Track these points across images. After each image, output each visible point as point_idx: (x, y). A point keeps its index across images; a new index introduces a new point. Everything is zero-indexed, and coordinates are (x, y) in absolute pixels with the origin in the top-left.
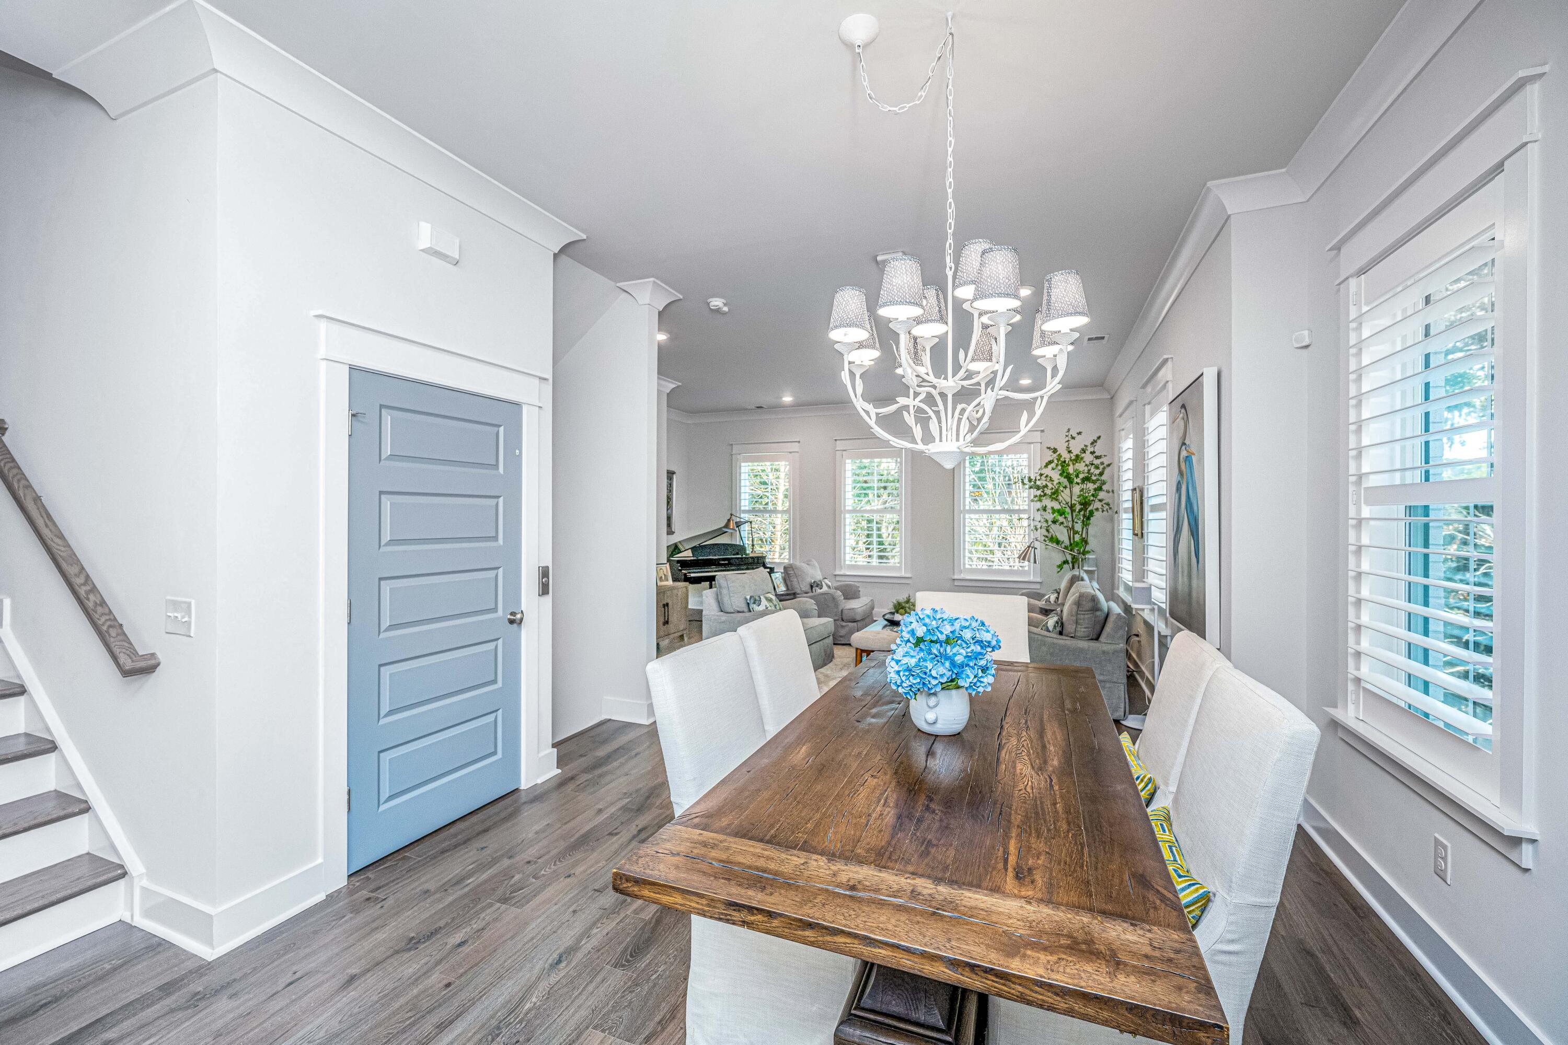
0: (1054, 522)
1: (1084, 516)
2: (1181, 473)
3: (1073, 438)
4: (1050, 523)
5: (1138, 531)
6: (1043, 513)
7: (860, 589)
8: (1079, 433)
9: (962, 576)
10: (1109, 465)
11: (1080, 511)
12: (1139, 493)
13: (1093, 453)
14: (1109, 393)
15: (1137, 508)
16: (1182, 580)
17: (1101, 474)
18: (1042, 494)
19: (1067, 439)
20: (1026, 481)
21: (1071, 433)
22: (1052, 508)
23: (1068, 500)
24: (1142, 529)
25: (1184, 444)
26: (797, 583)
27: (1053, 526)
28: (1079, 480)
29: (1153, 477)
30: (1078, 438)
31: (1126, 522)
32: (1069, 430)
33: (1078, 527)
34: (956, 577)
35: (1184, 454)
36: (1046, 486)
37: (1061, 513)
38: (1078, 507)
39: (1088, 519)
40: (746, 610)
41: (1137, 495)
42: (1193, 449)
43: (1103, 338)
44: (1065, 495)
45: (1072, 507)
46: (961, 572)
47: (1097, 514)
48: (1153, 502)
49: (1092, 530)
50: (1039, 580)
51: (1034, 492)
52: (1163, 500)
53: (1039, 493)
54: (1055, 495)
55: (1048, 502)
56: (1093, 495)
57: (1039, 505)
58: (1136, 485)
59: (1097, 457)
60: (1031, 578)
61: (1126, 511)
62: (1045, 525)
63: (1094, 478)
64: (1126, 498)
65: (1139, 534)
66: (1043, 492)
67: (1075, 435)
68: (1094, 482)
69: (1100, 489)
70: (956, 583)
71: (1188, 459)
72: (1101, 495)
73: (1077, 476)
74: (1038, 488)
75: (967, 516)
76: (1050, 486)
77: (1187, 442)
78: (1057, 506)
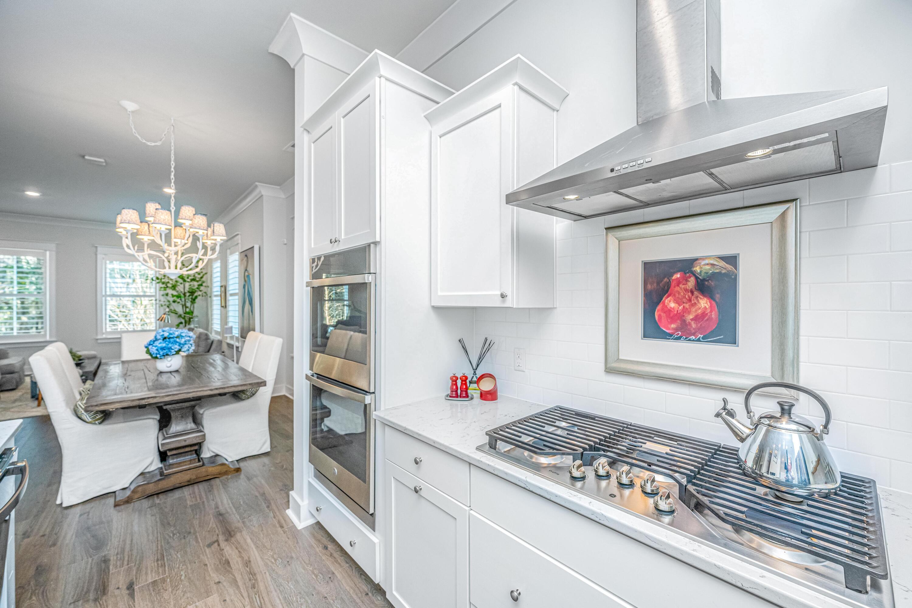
0: (174, 302)
1: (192, 298)
2: (245, 281)
4: (171, 302)
5: (223, 304)
6: (166, 297)
9: (104, 336)
10: (206, 273)
11: (189, 296)
12: (224, 288)
15: (223, 294)
16: (246, 322)
17: (202, 278)
18: (165, 286)
20: (155, 279)
22: (172, 295)
23: (182, 290)
24: (226, 303)
25: (246, 270)
27: (173, 304)
28: (189, 280)
29: (231, 282)
31: (216, 302)
33: (188, 304)
34: (99, 337)
35: (246, 274)
36: (168, 282)
37: (179, 297)
38: (188, 294)
39: (194, 300)
41: (223, 289)
42: (250, 272)
44: (180, 288)
45: (185, 294)
46: (103, 334)
47: (199, 298)
48: (231, 292)
49: (196, 305)
51: (161, 285)
52: (237, 291)
54: (174, 287)
55: (170, 292)
56: (197, 288)
57: (163, 292)
58: (222, 284)
61: (216, 296)
62: (167, 303)
63: (197, 279)
64: (216, 289)
65: (224, 306)
66: (166, 285)
68: (197, 281)
69: (201, 285)
70: (99, 341)
71: (248, 276)
72: (202, 288)
73: (188, 278)
74: (163, 283)
76: (171, 282)
77: (248, 269)
78: (175, 293)
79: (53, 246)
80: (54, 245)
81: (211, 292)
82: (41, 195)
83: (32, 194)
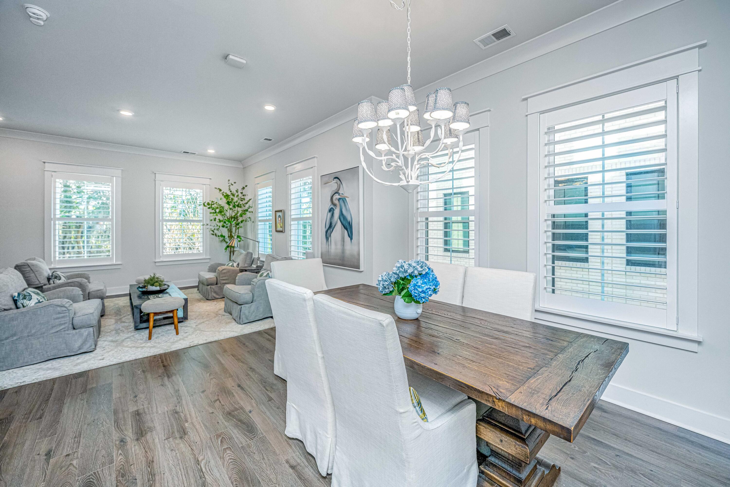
2: (334, 204)
3: (232, 185)
6: (214, 222)
7: (90, 276)
8: (235, 183)
9: (162, 259)
10: (251, 200)
11: (235, 221)
13: (242, 193)
14: (243, 166)
16: (335, 247)
17: (247, 203)
19: (229, 185)
20: (206, 204)
21: (230, 182)
22: (219, 220)
25: (337, 193)
26: (35, 278)
28: (235, 206)
30: (234, 184)
32: (229, 181)
34: (157, 260)
35: (337, 197)
36: (217, 208)
40: (13, 306)
42: (347, 195)
43: (270, 140)
45: (231, 219)
46: (161, 257)
50: (208, 257)
51: (210, 210)
53: (213, 211)
54: (222, 213)
55: (219, 217)
56: (242, 214)
57: (211, 217)
59: (243, 195)
60: (204, 257)
66: (215, 210)
67: (233, 183)
68: (241, 208)
69: (246, 210)
70: (157, 264)
72: (247, 214)
74: (212, 208)
75: (164, 223)
77: (340, 192)
79: (118, 172)
80: (120, 171)
81: (255, 218)
82: (133, 115)
83: (126, 113)
